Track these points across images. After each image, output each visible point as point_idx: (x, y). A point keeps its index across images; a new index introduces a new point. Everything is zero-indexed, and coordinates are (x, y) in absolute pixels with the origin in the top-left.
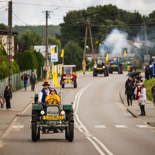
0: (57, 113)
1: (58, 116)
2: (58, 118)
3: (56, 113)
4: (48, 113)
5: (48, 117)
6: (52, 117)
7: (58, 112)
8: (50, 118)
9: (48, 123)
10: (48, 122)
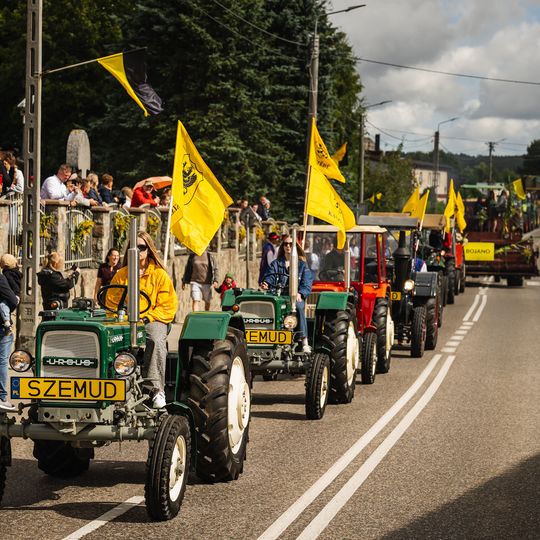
0: (94, 366)
1: (95, 384)
2: (95, 392)
3: (87, 363)
4: (45, 364)
5: (43, 386)
6: (64, 385)
7: (98, 358)
8: (55, 390)
9: (47, 415)
10: (46, 410)
